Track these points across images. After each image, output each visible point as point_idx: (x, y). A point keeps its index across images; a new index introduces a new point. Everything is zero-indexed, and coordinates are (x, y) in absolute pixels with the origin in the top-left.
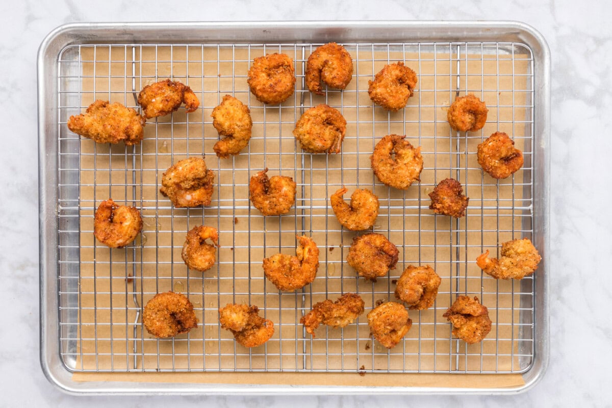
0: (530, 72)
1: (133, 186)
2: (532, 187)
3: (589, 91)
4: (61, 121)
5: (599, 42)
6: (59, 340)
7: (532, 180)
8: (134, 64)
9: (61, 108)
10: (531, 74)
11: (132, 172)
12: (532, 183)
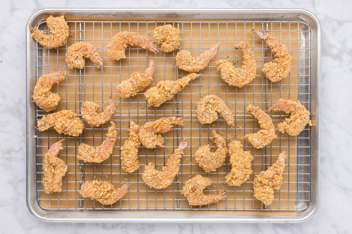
0: (308, 38)
1: (80, 103)
2: (309, 104)
3: (335, 51)
4: (38, 65)
5: (340, 23)
6: (37, 191)
7: (309, 100)
8: (80, 33)
9: (38, 58)
10: (309, 39)
11: (79, 95)
12: (309, 102)
